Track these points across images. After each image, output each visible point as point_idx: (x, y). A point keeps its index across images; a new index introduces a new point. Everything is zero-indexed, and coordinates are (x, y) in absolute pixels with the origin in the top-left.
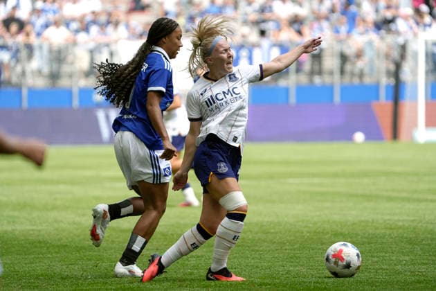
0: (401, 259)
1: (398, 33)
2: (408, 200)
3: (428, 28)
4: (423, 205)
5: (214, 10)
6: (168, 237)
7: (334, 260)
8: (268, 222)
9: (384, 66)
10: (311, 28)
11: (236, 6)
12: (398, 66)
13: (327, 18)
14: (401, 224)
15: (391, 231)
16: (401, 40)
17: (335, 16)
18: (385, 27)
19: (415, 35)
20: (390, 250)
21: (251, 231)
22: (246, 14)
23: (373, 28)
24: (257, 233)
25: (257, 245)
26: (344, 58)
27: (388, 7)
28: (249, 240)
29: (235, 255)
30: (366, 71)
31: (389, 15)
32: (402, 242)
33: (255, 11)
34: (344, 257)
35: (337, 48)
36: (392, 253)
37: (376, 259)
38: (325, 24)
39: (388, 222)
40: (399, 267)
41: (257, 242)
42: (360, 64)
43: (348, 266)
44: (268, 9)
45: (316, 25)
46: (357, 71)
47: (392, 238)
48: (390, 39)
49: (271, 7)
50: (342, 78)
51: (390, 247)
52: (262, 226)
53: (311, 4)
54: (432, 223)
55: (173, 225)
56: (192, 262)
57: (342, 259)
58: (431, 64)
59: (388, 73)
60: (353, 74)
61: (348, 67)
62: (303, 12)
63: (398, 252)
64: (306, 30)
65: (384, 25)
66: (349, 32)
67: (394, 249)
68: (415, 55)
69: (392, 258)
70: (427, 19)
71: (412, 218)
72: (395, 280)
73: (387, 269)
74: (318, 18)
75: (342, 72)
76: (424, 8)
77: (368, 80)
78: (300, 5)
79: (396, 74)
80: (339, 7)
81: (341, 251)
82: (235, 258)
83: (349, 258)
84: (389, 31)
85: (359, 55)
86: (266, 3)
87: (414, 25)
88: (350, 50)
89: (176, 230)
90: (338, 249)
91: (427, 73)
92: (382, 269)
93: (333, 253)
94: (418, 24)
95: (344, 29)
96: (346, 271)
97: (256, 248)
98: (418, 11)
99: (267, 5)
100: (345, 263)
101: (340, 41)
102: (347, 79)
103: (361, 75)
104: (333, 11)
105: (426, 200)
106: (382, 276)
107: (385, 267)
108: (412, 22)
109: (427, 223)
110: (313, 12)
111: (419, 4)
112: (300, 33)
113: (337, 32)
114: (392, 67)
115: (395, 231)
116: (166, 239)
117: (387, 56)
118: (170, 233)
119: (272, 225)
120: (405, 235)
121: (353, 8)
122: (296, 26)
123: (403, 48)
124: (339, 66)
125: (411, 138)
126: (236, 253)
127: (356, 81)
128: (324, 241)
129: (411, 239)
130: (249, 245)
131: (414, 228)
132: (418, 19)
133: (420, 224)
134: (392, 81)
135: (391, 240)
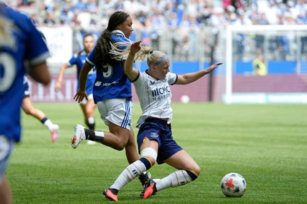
0: (214, 186)
1: (212, 26)
2: (219, 144)
3: (234, 23)
4: (229, 148)
5: (81, 6)
6: (47, 170)
7: (227, 187)
8: (120, 159)
9: (203, 49)
10: (151, 21)
11: (97, 4)
12: (213, 49)
13: (163, 14)
14: (214, 161)
15: (207, 166)
16: (214, 31)
17: (168, 13)
18: (204, 21)
19: (225, 27)
20: (206, 180)
21: (107, 166)
22: (104, 10)
23: (196, 22)
24: (111, 167)
25: (111, 176)
26: (175, 43)
27: (206, 7)
28: (106, 172)
29: (95, 183)
30: (190, 52)
31: (206, 12)
32: (215, 174)
33: (111, 8)
34: (234, 185)
35: (170, 35)
36: (208, 182)
37: (196, 186)
38: (161, 18)
39: (204, 160)
40: (212, 192)
41: (111, 174)
42: (186, 47)
43: (237, 190)
44: (121, 6)
45: (155, 19)
46: (183, 52)
47: (208, 171)
48: (207, 30)
49: (122, 5)
50: (173, 57)
51: (207, 178)
52: (115, 162)
53: (151, 4)
54: (236, 161)
55: (50, 162)
56: (64, 188)
57: (233, 186)
58: (236, 48)
59: (206, 54)
60: (181, 55)
61: (178, 49)
62: (146, 9)
63: (212, 181)
64: (148, 22)
65: (203, 19)
66: (178, 24)
67: (209, 179)
68: (225, 42)
69: (208, 186)
70: (233, 16)
71: (222, 157)
72: (210, 201)
73: (204, 194)
74: (157, 14)
75: (173, 53)
76: (231, 8)
77: (191, 59)
78: (144, 4)
79: (211, 55)
80: (171, 6)
81: (231, 180)
82: (95, 185)
83: (237, 185)
84: (206, 24)
85: (186, 41)
86: (119, 2)
87: (224, 20)
88: (179, 37)
89: (53, 164)
90: (229, 179)
91: (233, 54)
92: (200, 193)
93: (226, 182)
94: (227, 19)
95: (174, 22)
96: (237, 194)
97: (111, 178)
98: (226, 10)
99: (120, 4)
100: (235, 189)
101: (172, 31)
102: (177, 58)
103: (187, 55)
104: (166, 9)
105: (231, 145)
106: (200, 198)
107: (202, 192)
108: (222, 18)
109: (232, 160)
110: (153, 10)
111: (228, 5)
112: (143, 24)
113: (170, 24)
114: (208, 50)
115: (210, 166)
116: (45, 171)
117: (205, 42)
118: (48, 167)
119: (123, 162)
120: (217, 169)
121: (181, 7)
122: (141, 19)
123: (216, 36)
124: (172, 48)
125: (221, 100)
126: (96, 182)
127: (183, 59)
128: (160, 173)
129: (221, 172)
130: (106, 175)
131: (223, 165)
132: (227, 16)
133: (227, 162)
134: (208, 60)
135: (207, 173)
